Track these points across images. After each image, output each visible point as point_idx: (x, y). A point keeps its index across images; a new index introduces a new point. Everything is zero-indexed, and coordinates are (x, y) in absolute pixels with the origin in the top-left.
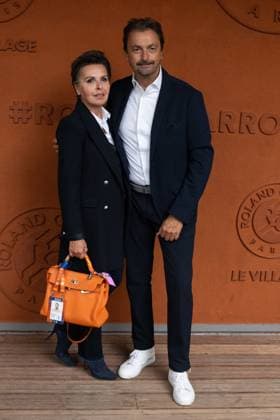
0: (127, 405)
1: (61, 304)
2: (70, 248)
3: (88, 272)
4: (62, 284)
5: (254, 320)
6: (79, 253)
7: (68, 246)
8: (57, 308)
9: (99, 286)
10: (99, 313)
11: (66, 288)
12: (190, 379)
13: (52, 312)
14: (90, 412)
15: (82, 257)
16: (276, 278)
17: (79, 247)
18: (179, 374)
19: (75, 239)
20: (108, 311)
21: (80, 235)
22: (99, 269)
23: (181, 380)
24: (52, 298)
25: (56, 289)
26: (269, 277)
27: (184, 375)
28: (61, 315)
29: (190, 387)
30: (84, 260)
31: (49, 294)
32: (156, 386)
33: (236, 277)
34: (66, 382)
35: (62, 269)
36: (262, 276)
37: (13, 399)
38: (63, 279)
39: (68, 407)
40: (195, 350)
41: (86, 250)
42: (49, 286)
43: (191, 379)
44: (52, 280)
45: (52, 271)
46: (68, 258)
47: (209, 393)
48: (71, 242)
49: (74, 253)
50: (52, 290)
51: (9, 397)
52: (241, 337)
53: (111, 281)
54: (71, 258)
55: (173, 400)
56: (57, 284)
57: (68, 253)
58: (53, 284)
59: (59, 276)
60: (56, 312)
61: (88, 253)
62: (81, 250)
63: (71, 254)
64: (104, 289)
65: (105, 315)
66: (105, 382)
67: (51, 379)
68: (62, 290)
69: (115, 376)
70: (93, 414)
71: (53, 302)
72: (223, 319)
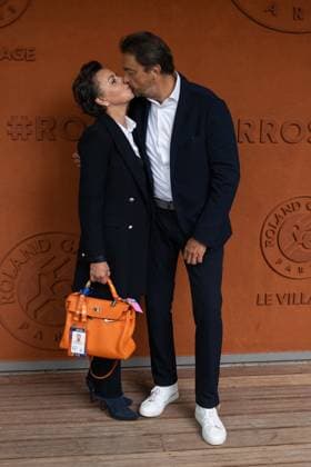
0: (152, 447)
1: (83, 335)
2: (92, 272)
3: (112, 299)
4: (84, 312)
5: (283, 349)
6: (101, 278)
7: (89, 269)
8: (79, 340)
9: (124, 313)
10: (125, 343)
11: (88, 317)
12: (219, 415)
13: (73, 345)
14: (112, 457)
15: (104, 282)
16: (306, 300)
17: (101, 270)
18: (208, 410)
19: (96, 262)
20: (135, 341)
21: (101, 257)
22: (124, 294)
23: (210, 417)
24: (73, 329)
25: (76, 319)
26: (298, 300)
27: (213, 411)
28: (83, 347)
29: (220, 424)
30: (107, 285)
31: (69, 324)
32: (182, 424)
33: (262, 302)
34: (83, 425)
35: (82, 296)
36: (291, 299)
37: (25, 446)
38: (84, 307)
39: (86, 452)
40: (223, 383)
41: (109, 273)
42: (69, 316)
43: (221, 415)
44: (72, 308)
45: (72, 299)
46: (89, 284)
47: (241, 430)
48: (92, 266)
49: (95, 277)
50: (73, 320)
51: (20, 444)
52: (270, 367)
53: (137, 308)
54: (92, 283)
55: (203, 440)
56: (78, 312)
57: (89, 278)
58: (73, 313)
59: (80, 304)
60: (78, 344)
61: (111, 277)
62: (103, 274)
63: (92, 278)
64: (130, 316)
65: (132, 346)
66: (126, 423)
67: (65, 422)
68: (84, 320)
69: (137, 416)
70: (116, 460)
71: (75, 333)
72: (248, 348)
